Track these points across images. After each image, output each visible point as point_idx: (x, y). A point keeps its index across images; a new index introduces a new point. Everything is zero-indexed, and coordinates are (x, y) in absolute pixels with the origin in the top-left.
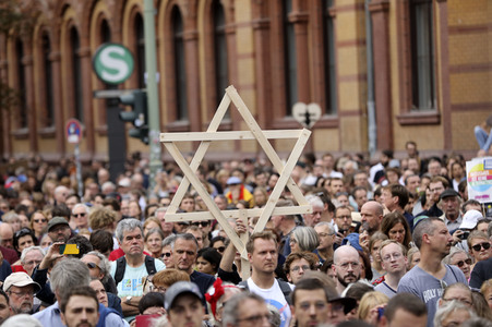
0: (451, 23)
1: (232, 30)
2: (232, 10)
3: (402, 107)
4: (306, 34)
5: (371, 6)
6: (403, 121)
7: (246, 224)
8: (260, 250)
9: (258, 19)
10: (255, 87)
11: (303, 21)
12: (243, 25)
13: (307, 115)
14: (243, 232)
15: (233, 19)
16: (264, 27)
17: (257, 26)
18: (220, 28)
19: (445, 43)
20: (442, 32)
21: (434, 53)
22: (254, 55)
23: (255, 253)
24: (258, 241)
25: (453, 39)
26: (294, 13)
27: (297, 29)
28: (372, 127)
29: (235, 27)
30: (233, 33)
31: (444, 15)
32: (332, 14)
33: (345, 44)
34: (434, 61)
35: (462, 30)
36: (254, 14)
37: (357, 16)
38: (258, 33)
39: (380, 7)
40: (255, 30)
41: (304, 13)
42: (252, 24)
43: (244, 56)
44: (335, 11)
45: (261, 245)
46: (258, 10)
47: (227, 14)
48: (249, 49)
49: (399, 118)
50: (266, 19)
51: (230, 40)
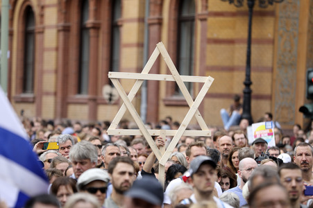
0: (209, 36)
1: (41, 30)
2: (42, 16)
3: (167, 93)
4: (97, 37)
5: (149, 19)
6: (167, 103)
7: (164, 140)
8: (195, 154)
9: (62, 24)
10: (56, 72)
11: (96, 27)
12: (50, 27)
13: (111, 95)
14: (162, 146)
15: (42, 22)
16: (66, 30)
17: (60, 28)
18: (31, 28)
19: (203, 50)
20: (202, 41)
21: (193, 56)
22: (57, 49)
23: (191, 156)
24: (194, 148)
25: (210, 47)
26: (90, 21)
27: (92, 32)
28: (144, 106)
29: (44, 28)
30: (42, 32)
31: (204, 30)
32: (120, 24)
33: (128, 45)
34: (193, 62)
35: (217, 41)
36: (59, 19)
37: (139, 27)
38: (61, 34)
39: (156, 21)
40: (59, 31)
41: (98, 22)
42: (57, 27)
43: (49, 49)
44: (122, 21)
45: (196, 150)
46: (62, 17)
47: (37, 18)
48: (54, 45)
49: (164, 100)
50: (68, 24)
51: (38, 37)
